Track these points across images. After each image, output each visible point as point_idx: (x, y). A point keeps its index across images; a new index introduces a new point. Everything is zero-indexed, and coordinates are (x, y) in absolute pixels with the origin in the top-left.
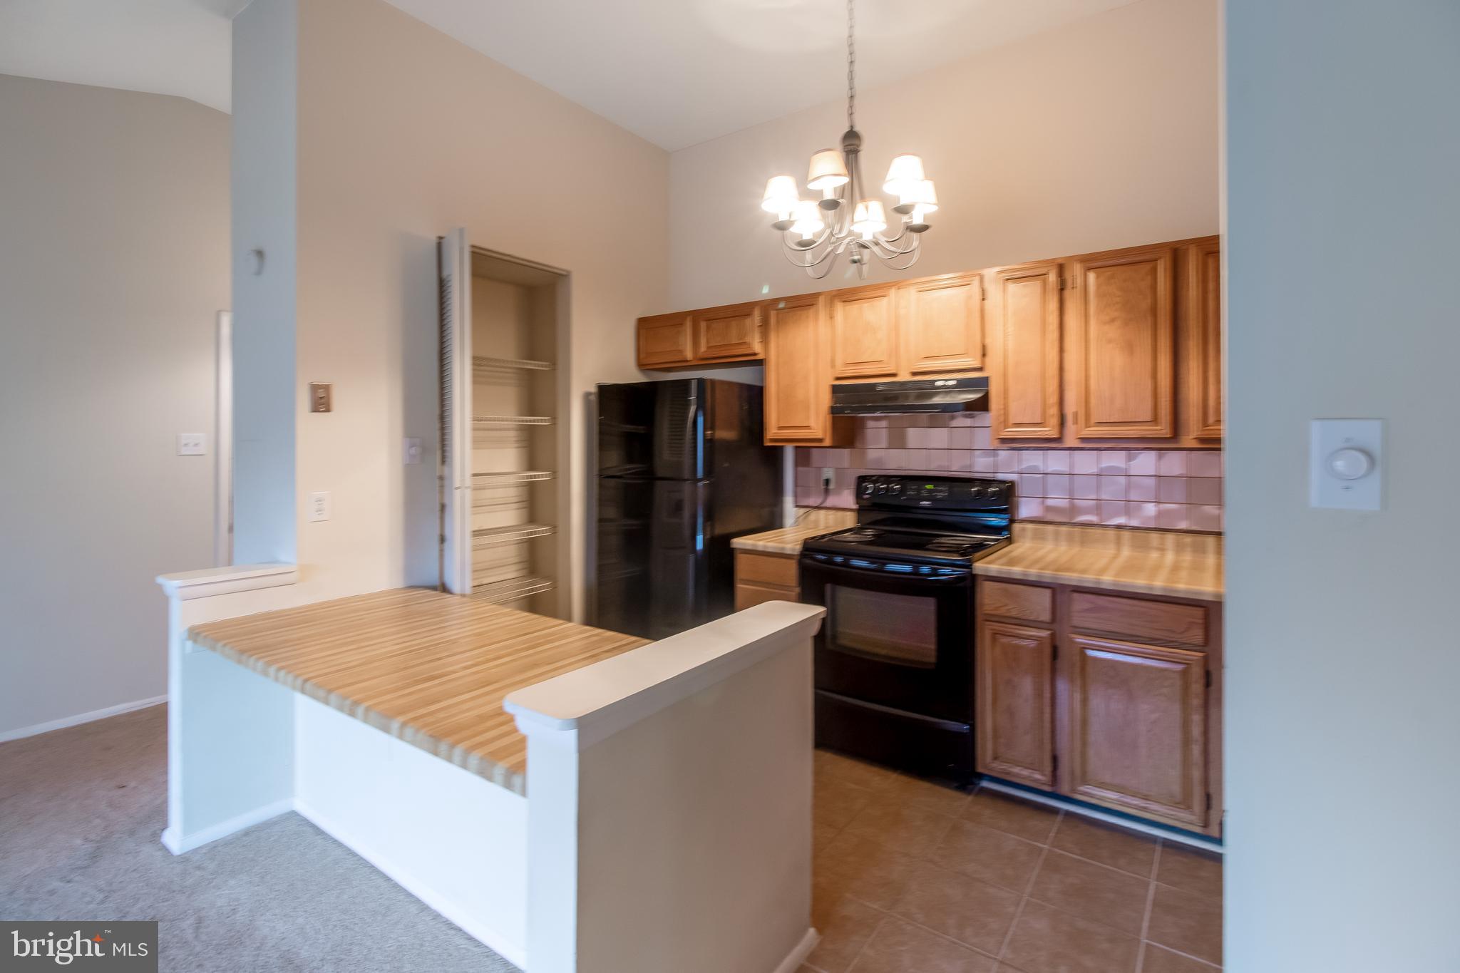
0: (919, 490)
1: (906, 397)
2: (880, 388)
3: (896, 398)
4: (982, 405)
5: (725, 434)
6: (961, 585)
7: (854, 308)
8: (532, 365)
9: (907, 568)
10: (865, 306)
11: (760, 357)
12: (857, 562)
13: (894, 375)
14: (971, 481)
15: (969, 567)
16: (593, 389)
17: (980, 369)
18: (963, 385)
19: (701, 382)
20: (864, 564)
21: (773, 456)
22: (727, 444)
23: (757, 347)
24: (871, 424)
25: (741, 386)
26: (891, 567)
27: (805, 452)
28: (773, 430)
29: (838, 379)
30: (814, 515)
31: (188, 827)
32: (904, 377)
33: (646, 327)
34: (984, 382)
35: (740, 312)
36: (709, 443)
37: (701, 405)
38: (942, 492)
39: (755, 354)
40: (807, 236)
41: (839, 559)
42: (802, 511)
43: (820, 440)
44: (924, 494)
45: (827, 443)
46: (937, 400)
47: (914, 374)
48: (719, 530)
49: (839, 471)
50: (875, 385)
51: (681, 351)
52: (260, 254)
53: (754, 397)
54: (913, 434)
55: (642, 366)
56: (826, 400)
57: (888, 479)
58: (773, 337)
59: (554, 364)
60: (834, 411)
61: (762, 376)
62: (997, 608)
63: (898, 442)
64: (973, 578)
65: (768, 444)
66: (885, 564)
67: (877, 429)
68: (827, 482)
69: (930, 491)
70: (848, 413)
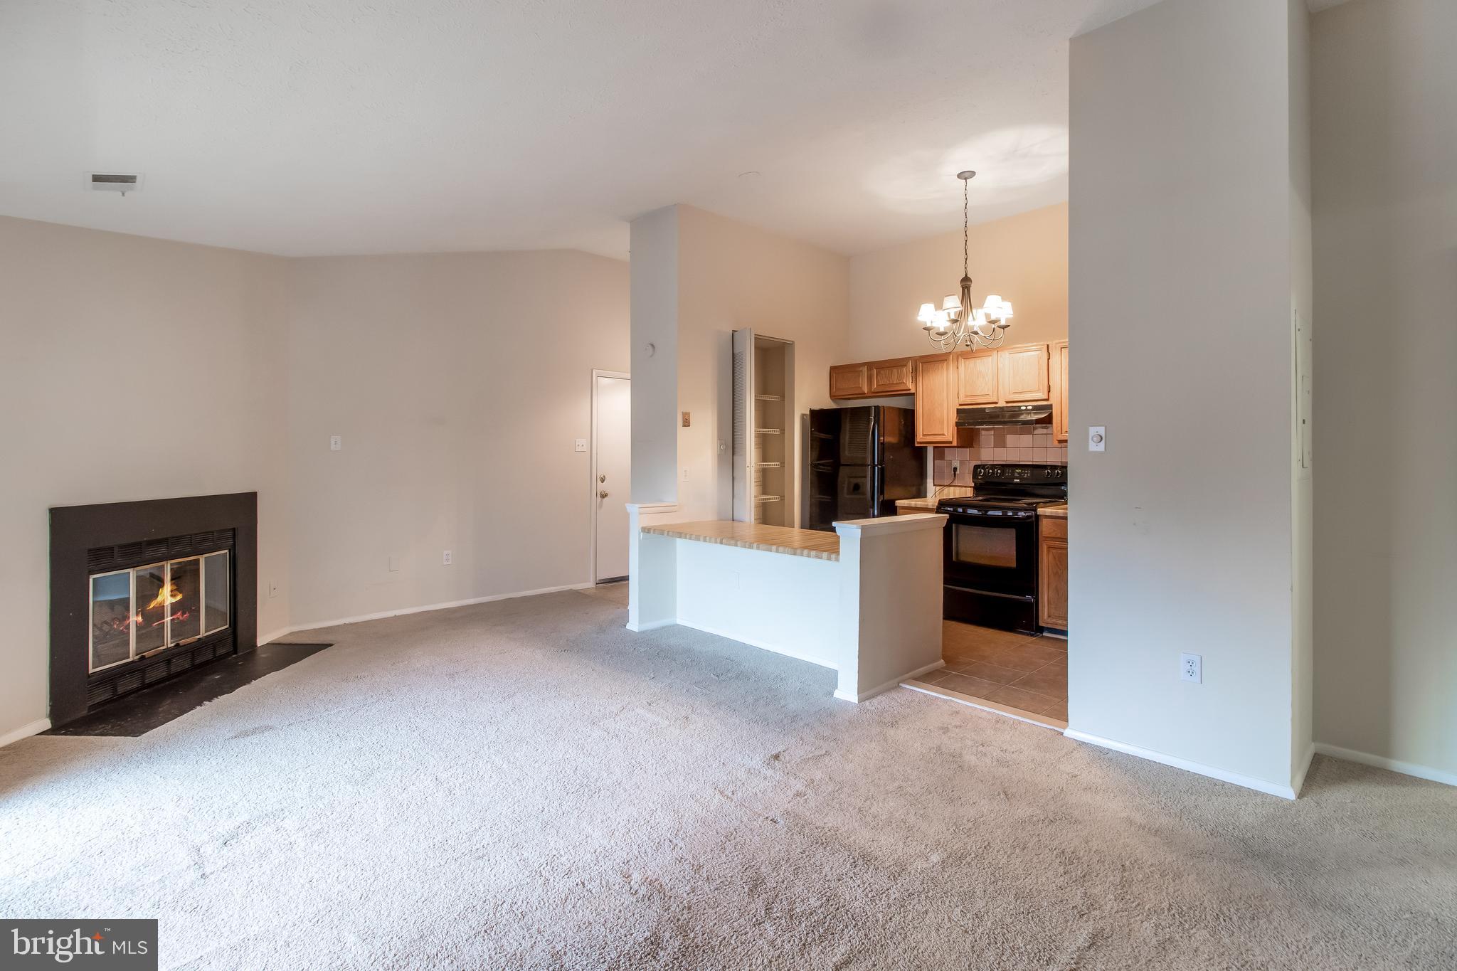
0: (1013, 473)
1: (1003, 416)
2: (987, 411)
3: (998, 416)
4: (1048, 420)
5: (890, 439)
6: (1029, 520)
7: (971, 363)
8: (768, 398)
9: (1000, 513)
10: (978, 361)
11: (912, 391)
12: (970, 511)
13: (996, 403)
14: (1045, 467)
15: (1035, 511)
16: (808, 413)
17: (1048, 400)
18: (1037, 409)
19: (877, 408)
20: (975, 512)
21: (920, 454)
22: (892, 446)
23: (910, 386)
24: (983, 432)
25: (900, 409)
26: (991, 513)
27: (940, 450)
28: (920, 437)
29: (960, 405)
30: (946, 489)
31: (641, 621)
32: (1002, 404)
33: (835, 371)
34: (1050, 407)
35: (898, 364)
36: (882, 444)
37: (877, 421)
38: (1027, 474)
39: (910, 390)
40: (942, 330)
41: (960, 510)
42: (938, 488)
43: (951, 442)
44: (1016, 475)
45: (955, 444)
46: (1023, 417)
47: (1007, 402)
48: (887, 497)
49: (962, 463)
50: (985, 408)
51: (861, 388)
52: (653, 345)
53: (908, 416)
54: (1011, 439)
55: (833, 397)
56: (953, 418)
57: (993, 467)
58: (920, 379)
59: (783, 397)
60: (957, 424)
61: (913, 403)
62: (1050, 534)
63: (1001, 443)
64: (1037, 517)
65: (916, 445)
66: (987, 511)
67: (987, 436)
68: (955, 469)
69: (1019, 473)
70: (967, 426)
